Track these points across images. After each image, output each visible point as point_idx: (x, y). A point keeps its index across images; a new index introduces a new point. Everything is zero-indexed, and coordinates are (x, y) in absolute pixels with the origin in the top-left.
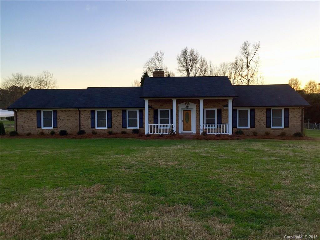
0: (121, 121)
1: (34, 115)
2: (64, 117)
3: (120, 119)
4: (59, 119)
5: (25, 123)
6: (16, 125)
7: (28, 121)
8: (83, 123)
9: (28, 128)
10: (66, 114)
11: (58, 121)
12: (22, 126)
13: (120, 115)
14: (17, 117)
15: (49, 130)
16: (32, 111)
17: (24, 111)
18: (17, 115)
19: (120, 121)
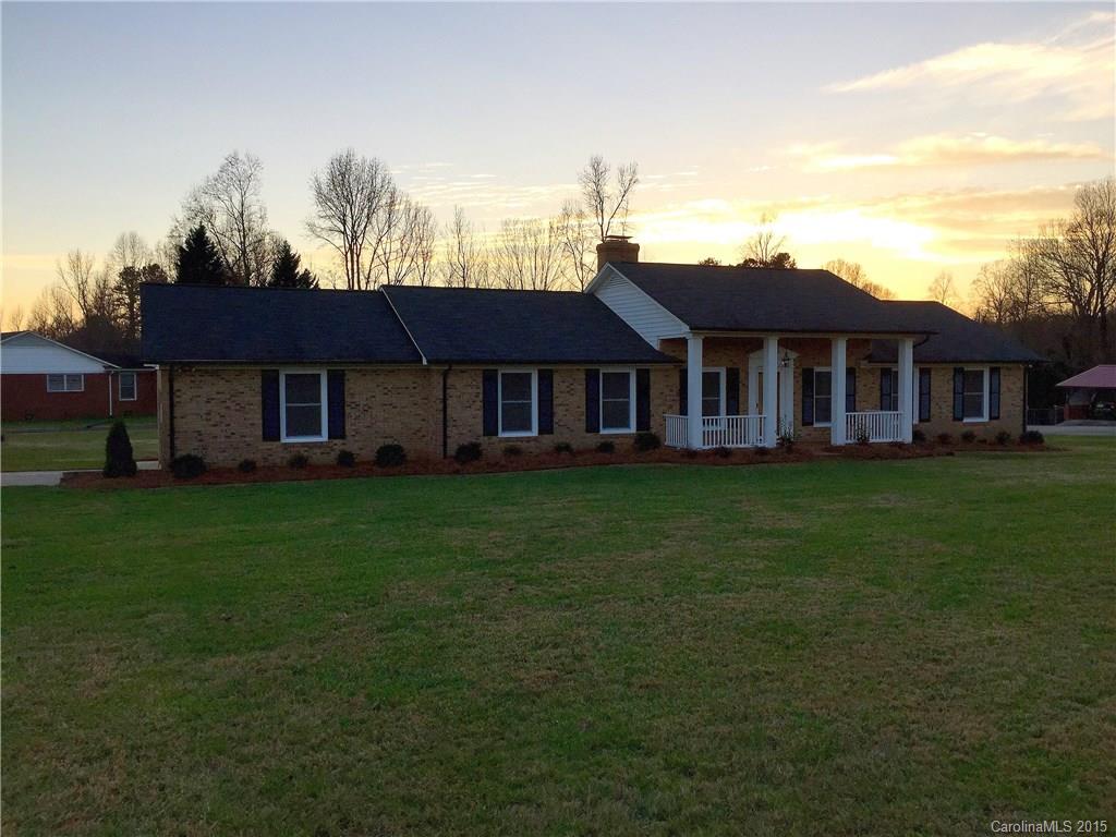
0: (584, 409)
1: (249, 390)
2: (370, 394)
3: (579, 399)
4: (353, 405)
5: (211, 423)
6: (172, 431)
7: (223, 411)
8: (455, 416)
9: (223, 439)
10: (378, 386)
11: (347, 410)
12: (199, 433)
13: (580, 389)
14: (176, 400)
15: (311, 448)
16: (242, 372)
17: (207, 372)
18: (176, 388)
19: (579, 407)
